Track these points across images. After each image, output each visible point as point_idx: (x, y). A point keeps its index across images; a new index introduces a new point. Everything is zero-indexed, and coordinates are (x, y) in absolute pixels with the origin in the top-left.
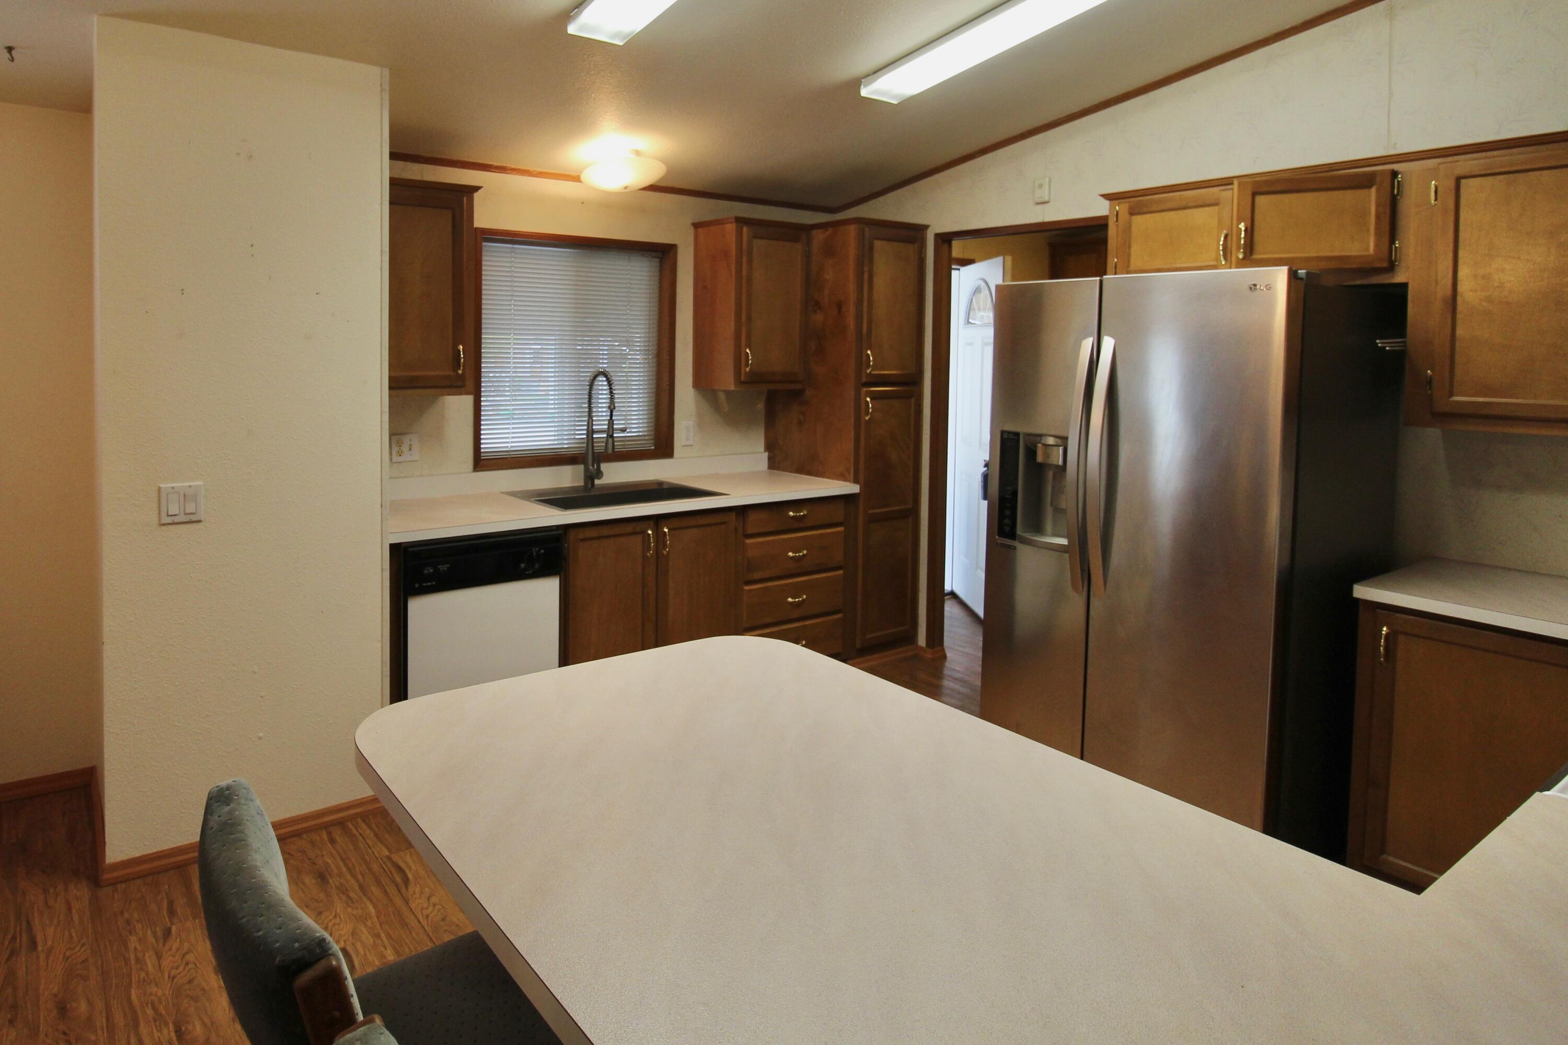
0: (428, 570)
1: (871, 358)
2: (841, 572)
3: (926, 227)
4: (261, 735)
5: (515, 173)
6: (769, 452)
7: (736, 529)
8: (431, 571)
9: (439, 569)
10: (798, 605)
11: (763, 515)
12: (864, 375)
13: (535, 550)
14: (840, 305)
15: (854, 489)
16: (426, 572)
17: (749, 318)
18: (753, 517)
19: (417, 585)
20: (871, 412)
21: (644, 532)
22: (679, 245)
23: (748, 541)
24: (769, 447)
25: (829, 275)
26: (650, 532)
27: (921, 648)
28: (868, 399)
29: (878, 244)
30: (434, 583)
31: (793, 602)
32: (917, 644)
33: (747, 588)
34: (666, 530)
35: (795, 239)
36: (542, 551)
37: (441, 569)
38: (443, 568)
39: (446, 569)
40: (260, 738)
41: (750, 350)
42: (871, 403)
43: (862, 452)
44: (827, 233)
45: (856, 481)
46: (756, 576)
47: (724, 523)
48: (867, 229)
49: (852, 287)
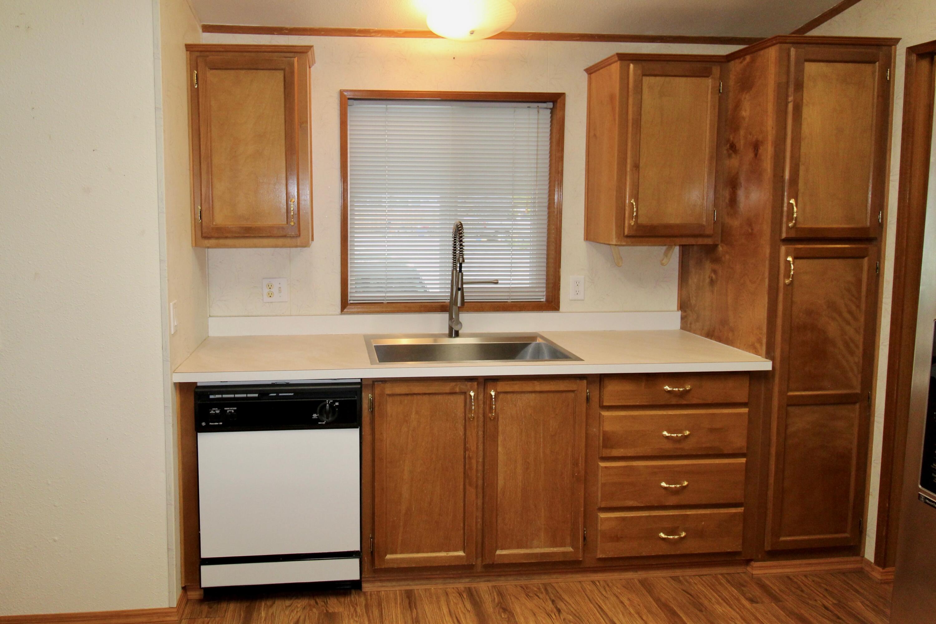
0: (214, 411)
1: (795, 209)
2: (743, 460)
3: (896, 41)
4: (56, 538)
5: (380, 35)
6: (681, 311)
7: (588, 399)
8: (218, 412)
9: (227, 410)
10: (676, 492)
11: (628, 387)
12: (784, 229)
13: (329, 401)
14: (756, 146)
15: (766, 365)
16: (212, 412)
17: (636, 166)
18: (611, 388)
19: (204, 424)
20: (793, 275)
21: (465, 393)
22: (567, 94)
23: (605, 413)
24: (683, 306)
25: (746, 112)
26: (472, 394)
27: (868, 562)
28: (790, 259)
29: (811, 68)
30: (221, 423)
31: (667, 487)
32: (863, 557)
33: (602, 464)
34: (493, 393)
35: (705, 73)
36: (337, 404)
37: (228, 411)
38: (230, 410)
39: (233, 411)
40: (55, 541)
41: (635, 201)
42: (793, 264)
43: (779, 321)
44: (745, 63)
45: (769, 355)
46: (616, 452)
47: (573, 391)
48: (793, 51)
49: (770, 123)
